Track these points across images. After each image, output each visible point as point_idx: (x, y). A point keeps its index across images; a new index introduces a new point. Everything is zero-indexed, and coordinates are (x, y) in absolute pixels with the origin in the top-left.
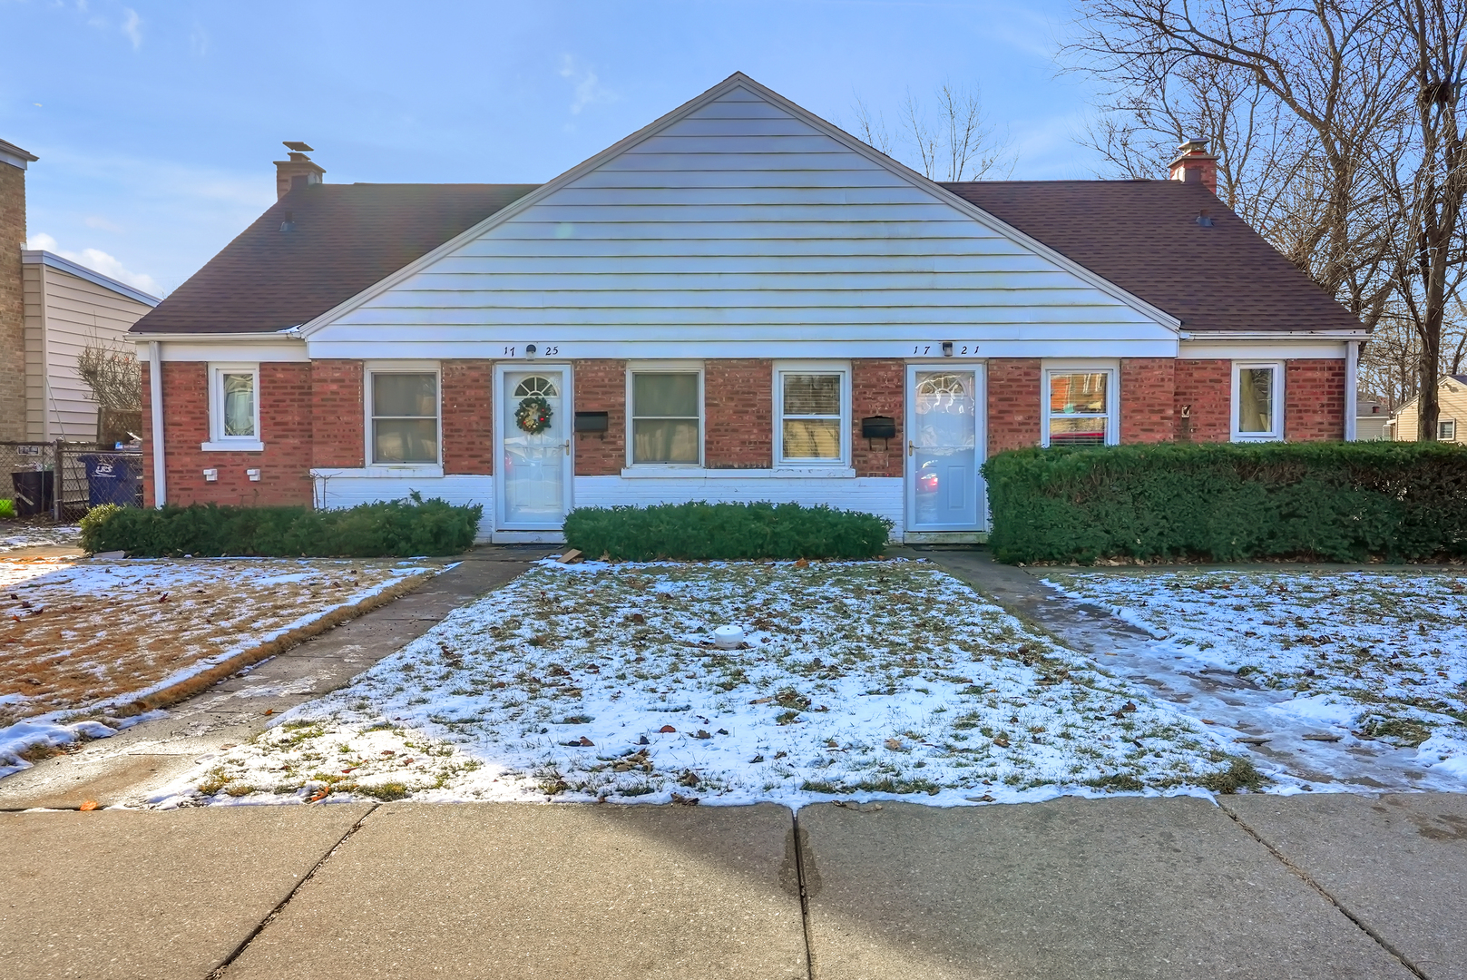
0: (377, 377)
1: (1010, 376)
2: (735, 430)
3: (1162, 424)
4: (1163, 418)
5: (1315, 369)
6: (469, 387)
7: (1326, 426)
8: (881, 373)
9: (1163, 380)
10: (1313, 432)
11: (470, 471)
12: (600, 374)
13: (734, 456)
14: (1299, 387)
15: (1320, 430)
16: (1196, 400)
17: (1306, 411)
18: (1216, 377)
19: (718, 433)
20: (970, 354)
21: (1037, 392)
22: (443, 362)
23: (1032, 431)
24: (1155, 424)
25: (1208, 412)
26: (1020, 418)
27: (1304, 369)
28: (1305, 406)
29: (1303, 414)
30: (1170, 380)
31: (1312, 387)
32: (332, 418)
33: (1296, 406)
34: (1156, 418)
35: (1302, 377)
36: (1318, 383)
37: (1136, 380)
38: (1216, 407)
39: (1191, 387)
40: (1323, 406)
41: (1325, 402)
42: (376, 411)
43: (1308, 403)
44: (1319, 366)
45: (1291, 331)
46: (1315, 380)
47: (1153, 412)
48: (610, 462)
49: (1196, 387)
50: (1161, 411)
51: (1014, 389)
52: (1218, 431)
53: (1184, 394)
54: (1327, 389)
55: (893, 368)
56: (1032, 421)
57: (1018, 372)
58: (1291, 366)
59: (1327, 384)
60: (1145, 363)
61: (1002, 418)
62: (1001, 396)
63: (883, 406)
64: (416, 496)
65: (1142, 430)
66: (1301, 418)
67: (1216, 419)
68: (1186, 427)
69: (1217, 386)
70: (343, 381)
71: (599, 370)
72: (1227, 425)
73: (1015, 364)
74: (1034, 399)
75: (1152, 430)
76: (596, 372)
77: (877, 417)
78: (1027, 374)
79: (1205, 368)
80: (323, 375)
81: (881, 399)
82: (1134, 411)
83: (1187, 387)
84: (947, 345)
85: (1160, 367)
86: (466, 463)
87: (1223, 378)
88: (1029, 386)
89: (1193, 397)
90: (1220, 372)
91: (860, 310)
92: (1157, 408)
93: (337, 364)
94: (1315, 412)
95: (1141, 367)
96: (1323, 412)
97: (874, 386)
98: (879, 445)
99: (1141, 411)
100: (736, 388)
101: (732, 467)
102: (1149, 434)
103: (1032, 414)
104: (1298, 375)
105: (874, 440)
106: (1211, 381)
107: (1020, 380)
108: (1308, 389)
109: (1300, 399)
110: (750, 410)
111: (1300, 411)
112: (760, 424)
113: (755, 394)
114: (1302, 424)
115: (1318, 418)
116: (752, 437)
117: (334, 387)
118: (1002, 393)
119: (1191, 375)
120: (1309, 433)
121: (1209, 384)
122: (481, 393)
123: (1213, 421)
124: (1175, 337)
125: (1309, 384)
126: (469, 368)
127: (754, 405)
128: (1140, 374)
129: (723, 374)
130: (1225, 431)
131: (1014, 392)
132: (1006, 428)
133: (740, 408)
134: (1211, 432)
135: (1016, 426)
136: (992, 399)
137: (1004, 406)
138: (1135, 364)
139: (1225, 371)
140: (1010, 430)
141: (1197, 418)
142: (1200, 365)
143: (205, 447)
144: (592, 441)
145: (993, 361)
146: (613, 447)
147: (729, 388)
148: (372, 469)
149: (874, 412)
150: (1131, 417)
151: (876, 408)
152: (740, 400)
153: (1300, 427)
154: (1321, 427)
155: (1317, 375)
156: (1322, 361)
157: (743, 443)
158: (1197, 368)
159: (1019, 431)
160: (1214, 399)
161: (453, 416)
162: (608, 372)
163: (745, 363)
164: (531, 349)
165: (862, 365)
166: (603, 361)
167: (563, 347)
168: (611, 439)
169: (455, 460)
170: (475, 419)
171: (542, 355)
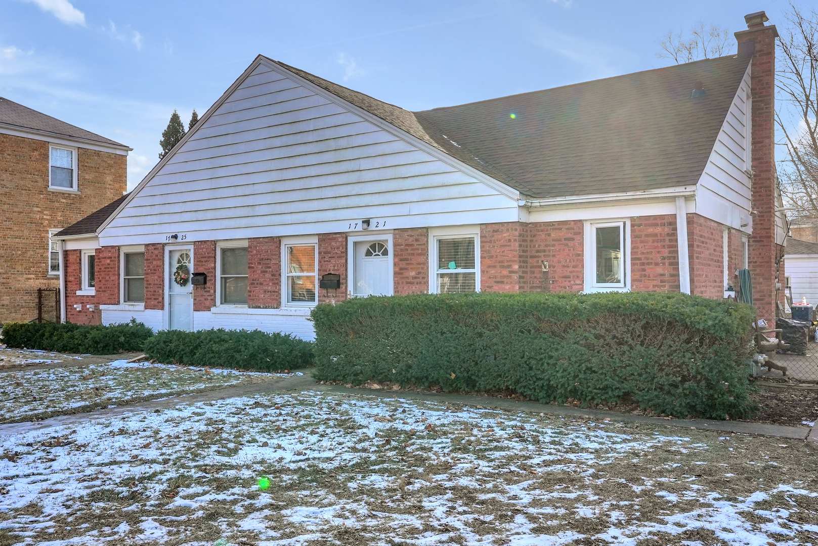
0: (128, 256)
1: (407, 242)
2: (261, 284)
3: (510, 277)
4: (511, 272)
5: (656, 225)
6: (155, 259)
7: (667, 278)
8: (333, 244)
9: (510, 240)
10: (655, 283)
11: (154, 307)
12: (204, 250)
13: (261, 301)
14: (642, 242)
15: (662, 281)
16: (554, 256)
17: (648, 264)
18: (570, 236)
19: (253, 286)
20: (381, 227)
21: (425, 253)
22: (147, 245)
23: (420, 283)
24: (504, 277)
25: (564, 266)
26: (413, 274)
27: (646, 225)
28: (648, 259)
29: (646, 267)
30: (515, 240)
31: (653, 242)
32: (107, 278)
33: (639, 259)
34: (505, 272)
35: (645, 233)
36: (659, 238)
37: (490, 242)
38: (570, 261)
39: (549, 246)
40: (664, 258)
41: (666, 255)
42: (127, 273)
43: (650, 256)
44: (659, 222)
45: (626, 191)
46: (656, 235)
47: (503, 267)
48: (208, 303)
49: (554, 245)
50: (509, 266)
51: (409, 251)
52: (572, 282)
53: (544, 251)
54: (667, 243)
55: (340, 240)
56: (421, 276)
57: (411, 239)
58: (638, 223)
59: (667, 239)
60: (497, 227)
61: (402, 274)
62: (401, 257)
63: (334, 266)
64: (134, 321)
65: (495, 282)
66: (644, 270)
67: (571, 272)
68: (547, 279)
69: (570, 243)
70: (111, 258)
71: (204, 248)
72: (580, 277)
73: (410, 233)
74: (421, 259)
75: (502, 282)
76: (202, 249)
77: (329, 274)
78: (417, 240)
79: (561, 229)
80: (105, 255)
81: (333, 261)
82: (489, 267)
83: (546, 246)
84: (367, 222)
85: (508, 230)
86: (153, 303)
87: (575, 236)
88: (418, 249)
89: (551, 253)
90: (572, 231)
91: (321, 201)
92: (506, 264)
93: (110, 249)
94: (657, 264)
95: (494, 231)
96: (664, 264)
97: (329, 253)
98: (332, 292)
99: (494, 267)
100: (262, 257)
101: (259, 307)
102: (500, 285)
103: (420, 270)
104: (640, 231)
105: (330, 290)
106: (565, 239)
107: (412, 245)
108: (650, 244)
109: (643, 253)
110: (268, 270)
111: (643, 264)
112: (273, 280)
113: (270, 260)
114: (645, 276)
115: (659, 270)
116: (269, 288)
117: (108, 261)
118: (402, 255)
119: (549, 235)
120: (651, 284)
121: (564, 242)
122: (159, 263)
123: (568, 274)
124: (515, 204)
125: (650, 239)
126: (155, 249)
127: (270, 267)
128: (493, 236)
129: (256, 247)
130: (578, 282)
131: (409, 254)
132: (404, 281)
133: (264, 269)
134: (567, 284)
135: (410, 280)
136: (397, 260)
137: (403, 264)
138: (490, 228)
139: (577, 230)
140: (408, 283)
141: (555, 272)
142: (557, 226)
143: (78, 293)
144: (201, 292)
145: (397, 231)
146: (208, 294)
147: (259, 256)
148: (123, 305)
149: (330, 270)
150: (487, 272)
151: (331, 268)
152: (263, 264)
153: (643, 278)
154: (662, 278)
155: (659, 230)
156: (662, 217)
157: (265, 291)
158: (553, 229)
159: (412, 283)
160: (568, 255)
161: (148, 276)
162: (207, 249)
163: (266, 240)
164: (175, 237)
165: (324, 238)
166: (205, 242)
167: (188, 235)
168: (208, 289)
169: (148, 301)
170: (156, 277)
171: (179, 240)
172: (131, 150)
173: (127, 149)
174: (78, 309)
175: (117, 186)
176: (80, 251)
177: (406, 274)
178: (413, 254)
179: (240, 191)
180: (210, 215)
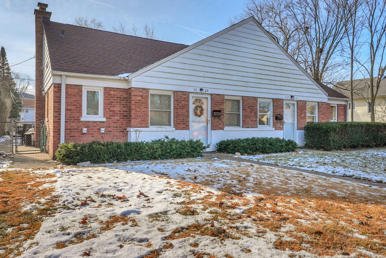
2: (250, 117)
5: (342, 106)
6: (183, 101)
8: (279, 103)
9: (325, 107)
11: (183, 129)
12: (218, 99)
13: (250, 125)
14: (340, 110)
15: (342, 119)
19: (246, 118)
22: (174, 91)
23: (305, 118)
26: (303, 116)
27: (340, 106)
32: (138, 109)
33: (339, 114)
34: (324, 116)
35: (340, 108)
37: (321, 107)
42: (154, 107)
47: (324, 115)
48: (221, 126)
52: (329, 120)
55: (281, 102)
57: (303, 104)
60: (323, 103)
64: (167, 137)
67: (329, 117)
70: (142, 96)
71: (218, 98)
73: (302, 102)
76: (217, 98)
80: (135, 94)
81: (279, 109)
82: (321, 114)
84: (292, 97)
86: (182, 126)
90: (329, 106)
91: (275, 86)
93: (141, 90)
94: (342, 116)
95: (321, 104)
97: (278, 106)
98: (279, 121)
100: (250, 105)
101: (249, 128)
102: (323, 120)
107: (303, 106)
110: (253, 111)
111: (340, 116)
112: (255, 115)
113: (254, 107)
116: (253, 119)
117: (140, 98)
118: (300, 109)
122: (186, 103)
124: (327, 98)
126: (183, 94)
127: (254, 110)
129: (247, 101)
132: (301, 118)
133: (251, 111)
135: (303, 118)
140: (302, 119)
143: (82, 119)
144: (217, 120)
145: (298, 101)
146: (221, 121)
147: (248, 105)
148: (152, 128)
151: (278, 112)
152: (251, 108)
155: (342, 108)
156: (342, 104)
157: (251, 121)
159: (303, 119)
160: (328, 112)
161: (178, 110)
162: (220, 99)
163: (252, 98)
164: (201, 90)
165: (275, 100)
166: (219, 95)
167: (209, 90)
168: (221, 119)
169: (178, 125)
170: (184, 111)
171: (204, 92)
174: (84, 132)
177: (301, 116)
178: (303, 109)
179: (240, 74)
180: (223, 82)
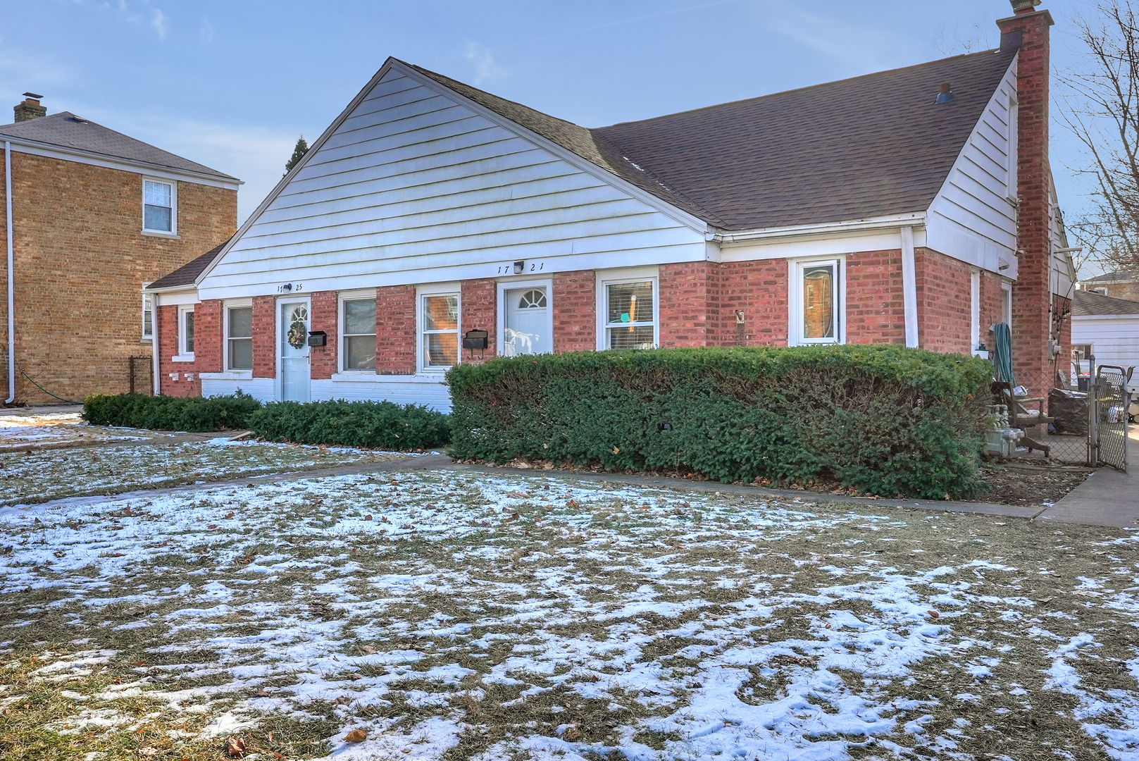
0: (232, 312)
1: (569, 289)
2: (392, 344)
3: (695, 331)
4: (696, 325)
5: (877, 263)
6: (264, 316)
7: (890, 329)
8: (479, 292)
9: (695, 285)
10: (876, 336)
11: (263, 375)
12: (324, 303)
13: (392, 365)
14: (859, 285)
15: (884, 335)
16: (751, 304)
17: (868, 312)
18: (771, 278)
19: (383, 346)
20: (537, 271)
21: (591, 302)
22: (255, 298)
23: (586, 340)
24: (689, 331)
25: (763, 317)
26: (576, 328)
27: (865, 263)
28: (867, 306)
29: (865, 316)
30: (702, 284)
31: (874, 285)
32: (208, 339)
33: (857, 307)
34: (689, 325)
35: (863, 273)
36: (881, 279)
37: (671, 287)
38: (771, 311)
39: (745, 291)
40: (887, 305)
41: (890, 300)
42: (232, 334)
43: (870, 303)
44: (881, 259)
45: (839, 221)
46: (877, 276)
47: (687, 318)
48: (327, 369)
49: (751, 291)
50: (694, 318)
51: (573, 301)
52: (774, 337)
53: (739, 298)
54: (891, 285)
55: (487, 287)
56: (586, 331)
57: (575, 285)
58: (854, 260)
59: (891, 280)
60: (679, 268)
61: (563, 329)
62: (562, 308)
63: (481, 321)
64: (239, 392)
65: (677, 337)
66: (862, 320)
67: (772, 324)
68: (742, 333)
69: (772, 288)
70: (212, 314)
71: (323, 300)
72: (784, 331)
73: (573, 277)
74: (588, 310)
75: (686, 338)
76: (321, 301)
77: (474, 331)
78: (582, 286)
79: (760, 270)
80: (206, 311)
81: (479, 314)
82: (670, 318)
83: (741, 291)
84: (520, 264)
85: (693, 271)
86: (262, 369)
87: (777, 279)
88: (583, 298)
89: (748, 301)
90: (773, 273)
91: (465, 238)
92: (691, 314)
93: (211, 304)
94: (878, 313)
95: (676, 273)
96: (887, 312)
97: (475, 304)
98: (477, 353)
99: (677, 318)
100: (393, 310)
101: (390, 374)
102: (683, 341)
103: (585, 324)
104: (857, 271)
105: (475, 351)
106: (765, 283)
107: (576, 292)
108: (870, 287)
109: (861, 299)
110: (400, 326)
111: (861, 313)
112: (406, 339)
113: (403, 314)
114: (863, 328)
115: (881, 320)
116: (402, 349)
117: (209, 319)
118: (563, 305)
119: (745, 278)
120: (871, 337)
121: (763, 286)
122: (269, 320)
123: (769, 326)
124: (701, 239)
125: (870, 281)
126: (264, 302)
127: (402, 323)
128: (674, 280)
129: (386, 298)
130: (780, 337)
131: (572, 304)
132: (566, 338)
133: (395, 326)
134: (767, 339)
135: (573, 336)
136: (557, 312)
137: (564, 317)
138: (671, 270)
139: (780, 272)
140: (570, 340)
141: (752, 324)
142: (755, 267)
143: (175, 359)
144: (319, 355)
145: (557, 276)
146: (329, 358)
147: (389, 309)
148: (228, 373)
149: (475, 326)
150: (667, 325)
151: (476, 323)
152: (395, 319)
153: (861, 331)
154: (885, 330)
155: (880, 269)
156: (884, 253)
157: (397, 353)
158: (750, 270)
159: (575, 341)
160: (769, 303)
161: (257, 336)
162: (327, 301)
163: (398, 289)
164: (289, 287)
165: (469, 286)
166: (325, 293)
167: (304, 284)
168: (328, 352)
169: (258, 367)
170: (266, 338)
171: (294, 291)
172: (243, 183)
173: (237, 182)
174: (174, 379)
175: (225, 228)
176: (177, 307)
177: (568, 330)
178: (576, 304)
179: (367, 228)
180: (330, 259)
